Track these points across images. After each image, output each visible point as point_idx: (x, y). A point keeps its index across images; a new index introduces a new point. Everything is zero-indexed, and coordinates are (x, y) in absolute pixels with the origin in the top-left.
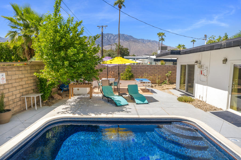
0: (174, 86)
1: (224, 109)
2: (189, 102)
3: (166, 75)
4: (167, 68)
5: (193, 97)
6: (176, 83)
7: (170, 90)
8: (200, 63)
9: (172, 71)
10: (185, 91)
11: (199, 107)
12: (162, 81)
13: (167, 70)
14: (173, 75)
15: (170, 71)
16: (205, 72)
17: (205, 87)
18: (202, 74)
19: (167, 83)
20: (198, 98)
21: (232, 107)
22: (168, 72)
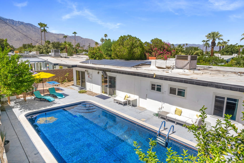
0: (72, 83)
1: (100, 94)
2: (85, 93)
3: (65, 75)
4: (65, 71)
5: (86, 89)
6: (73, 81)
7: (70, 86)
8: (88, 72)
9: (68, 72)
10: (80, 87)
11: (90, 95)
12: (63, 80)
13: (66, 72)
14: (69, 75)
15: (67, 73)
16: (90, 76)
17: (91, 84)
18: (89, 77)
19: (67, 81)
20: (88, 90)
21: (103, 92)
22: (66, 74)
